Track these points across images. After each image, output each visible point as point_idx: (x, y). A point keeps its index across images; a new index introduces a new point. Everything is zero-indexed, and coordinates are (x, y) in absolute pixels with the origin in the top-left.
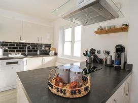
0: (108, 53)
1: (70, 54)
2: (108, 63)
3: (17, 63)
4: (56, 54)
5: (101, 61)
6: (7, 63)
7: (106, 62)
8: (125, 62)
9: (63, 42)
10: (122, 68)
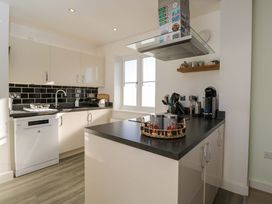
0: (195, 99)
1: (135, 104)
2: (197, 112)
3: (47, 121)
4: (109, 105)
5: (187, 111)
6: (31, 124)
7: (193, 111)
8: (217, 110)
9: (122, 84)
10: (213, 116)
